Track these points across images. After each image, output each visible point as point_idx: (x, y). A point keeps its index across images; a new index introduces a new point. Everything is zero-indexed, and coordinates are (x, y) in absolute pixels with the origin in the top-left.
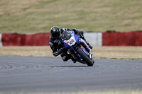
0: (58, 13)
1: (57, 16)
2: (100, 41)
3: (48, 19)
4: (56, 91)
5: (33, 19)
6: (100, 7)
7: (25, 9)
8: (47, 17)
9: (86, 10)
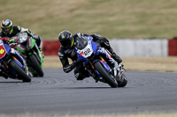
0: (112, 15)
1: (111, 19)
2: (166, 50)
4: (110, 113)
5: (82, 23)
6: (165, 8)
9: (149, 11)
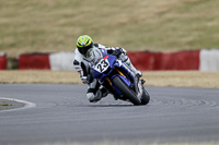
3: (197, 30)
8: (194, 25)
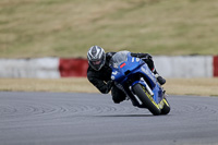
0: (144, 26)
5: (108, 36)
7: (95, 20)
